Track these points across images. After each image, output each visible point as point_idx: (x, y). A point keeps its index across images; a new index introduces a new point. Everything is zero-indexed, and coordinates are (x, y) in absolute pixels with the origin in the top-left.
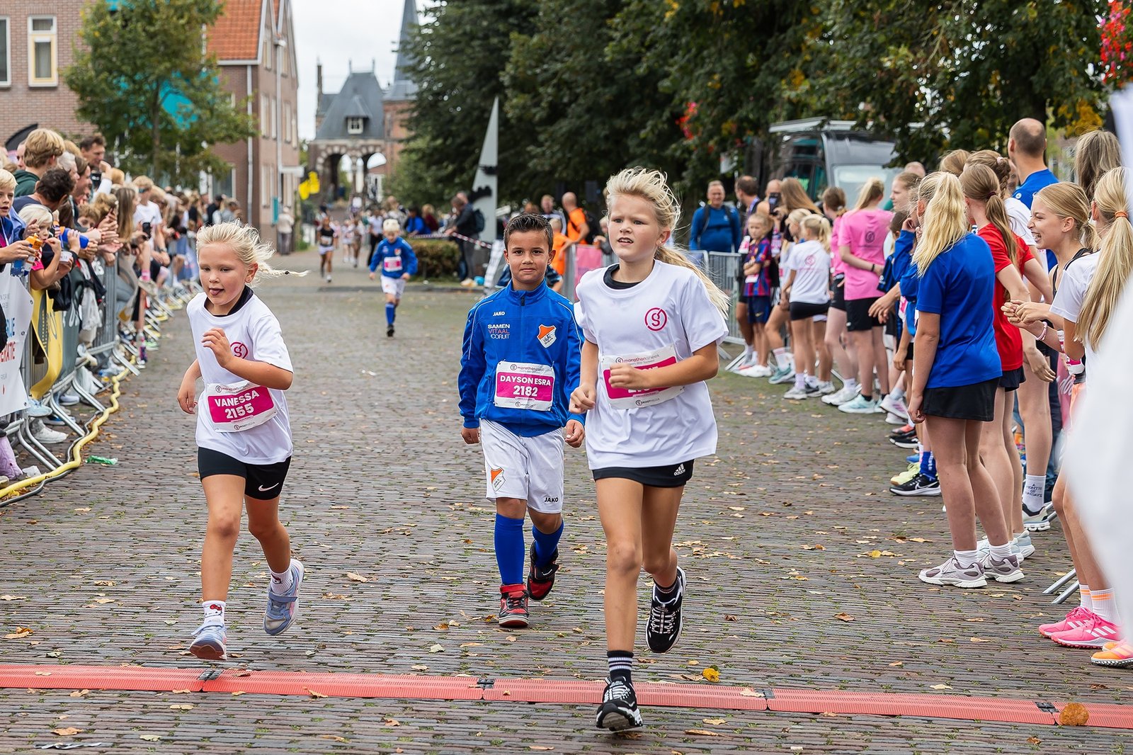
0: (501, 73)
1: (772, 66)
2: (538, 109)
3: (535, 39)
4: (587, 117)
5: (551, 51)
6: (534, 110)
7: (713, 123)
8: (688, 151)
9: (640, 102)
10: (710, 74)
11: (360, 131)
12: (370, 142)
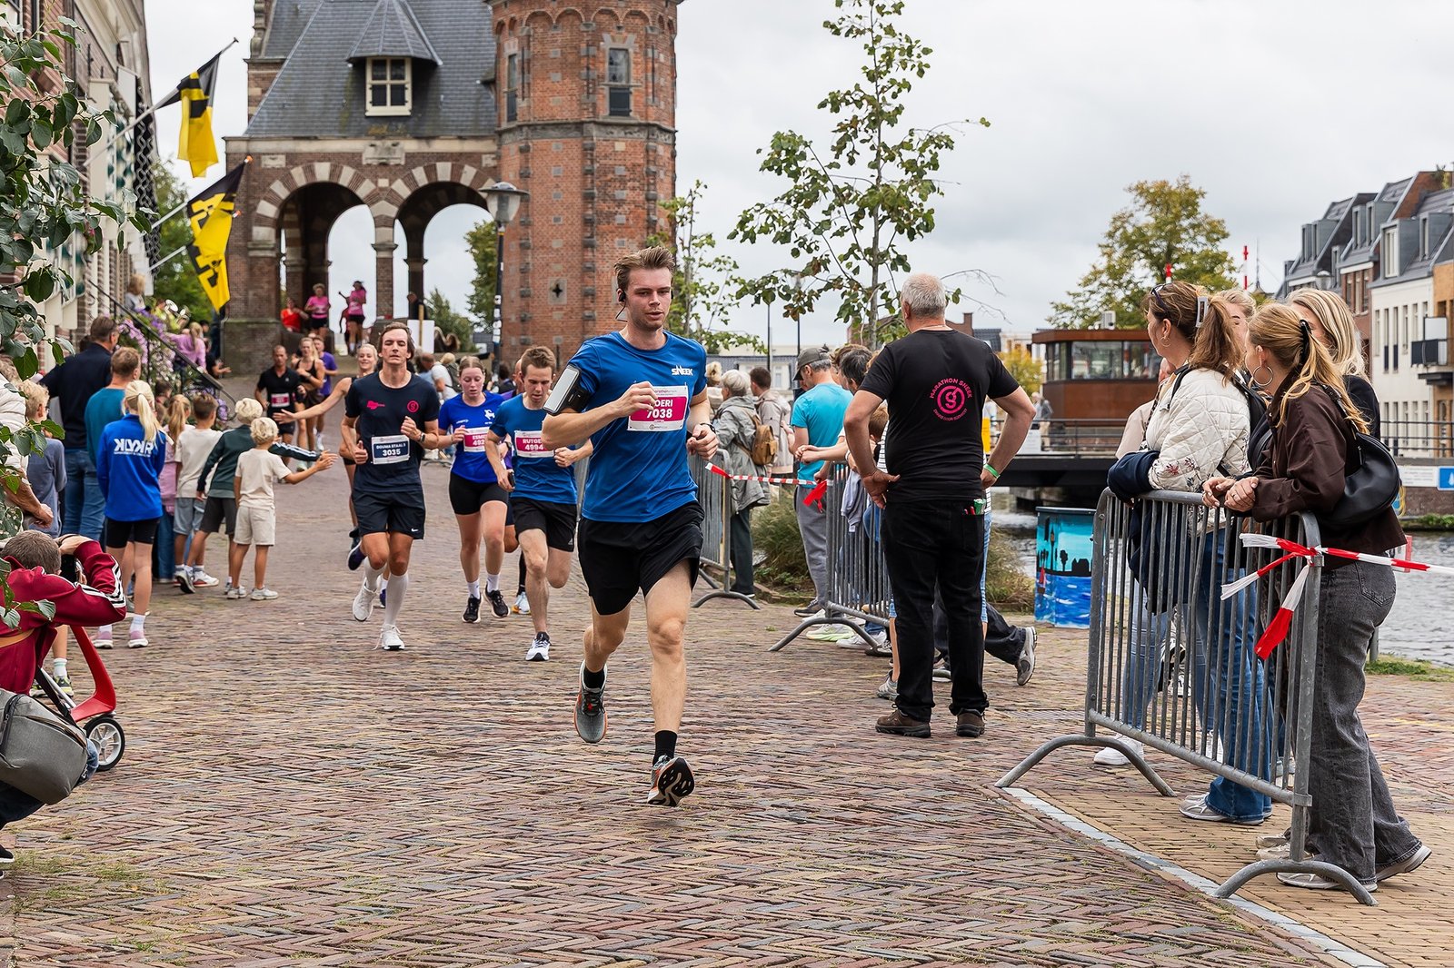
11: (403, 109)
12: (439, 146)
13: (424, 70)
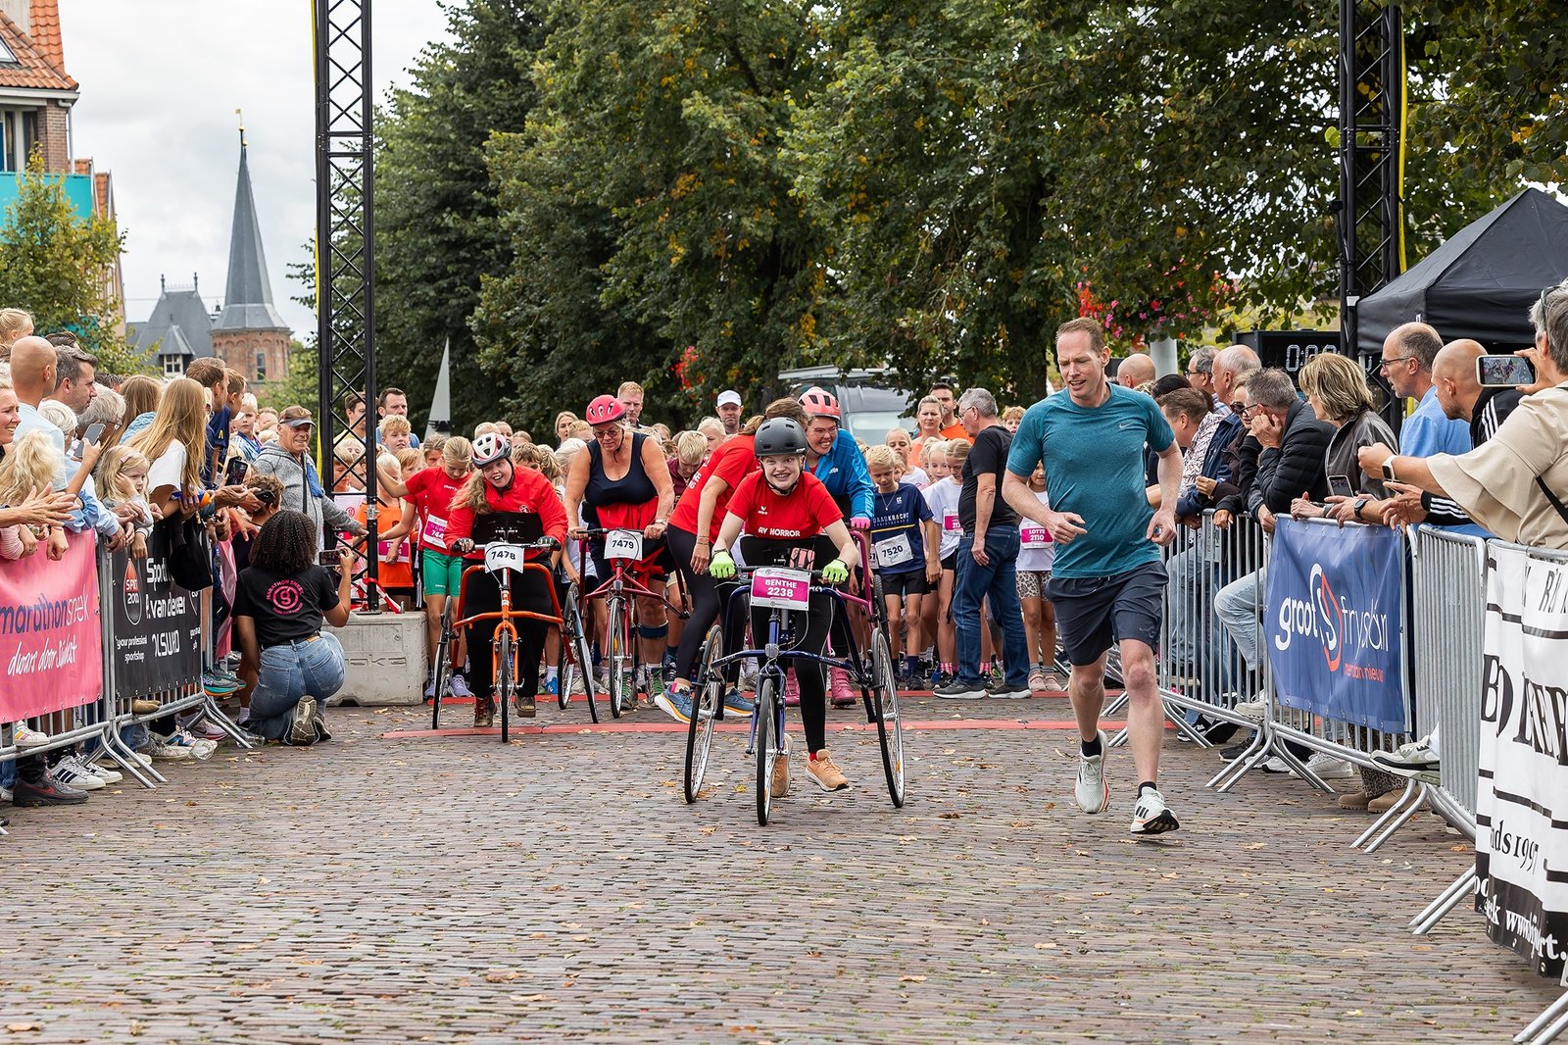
0: (468, 317)
1: (779, 311)
2: (514, 358)
3: (508, 281)
4: (568, 365)
5: (524, 290)
6: (509, 360)
7: (718, 372)
8: (689, 400)
9: (630, 347)
10: (721, 322)
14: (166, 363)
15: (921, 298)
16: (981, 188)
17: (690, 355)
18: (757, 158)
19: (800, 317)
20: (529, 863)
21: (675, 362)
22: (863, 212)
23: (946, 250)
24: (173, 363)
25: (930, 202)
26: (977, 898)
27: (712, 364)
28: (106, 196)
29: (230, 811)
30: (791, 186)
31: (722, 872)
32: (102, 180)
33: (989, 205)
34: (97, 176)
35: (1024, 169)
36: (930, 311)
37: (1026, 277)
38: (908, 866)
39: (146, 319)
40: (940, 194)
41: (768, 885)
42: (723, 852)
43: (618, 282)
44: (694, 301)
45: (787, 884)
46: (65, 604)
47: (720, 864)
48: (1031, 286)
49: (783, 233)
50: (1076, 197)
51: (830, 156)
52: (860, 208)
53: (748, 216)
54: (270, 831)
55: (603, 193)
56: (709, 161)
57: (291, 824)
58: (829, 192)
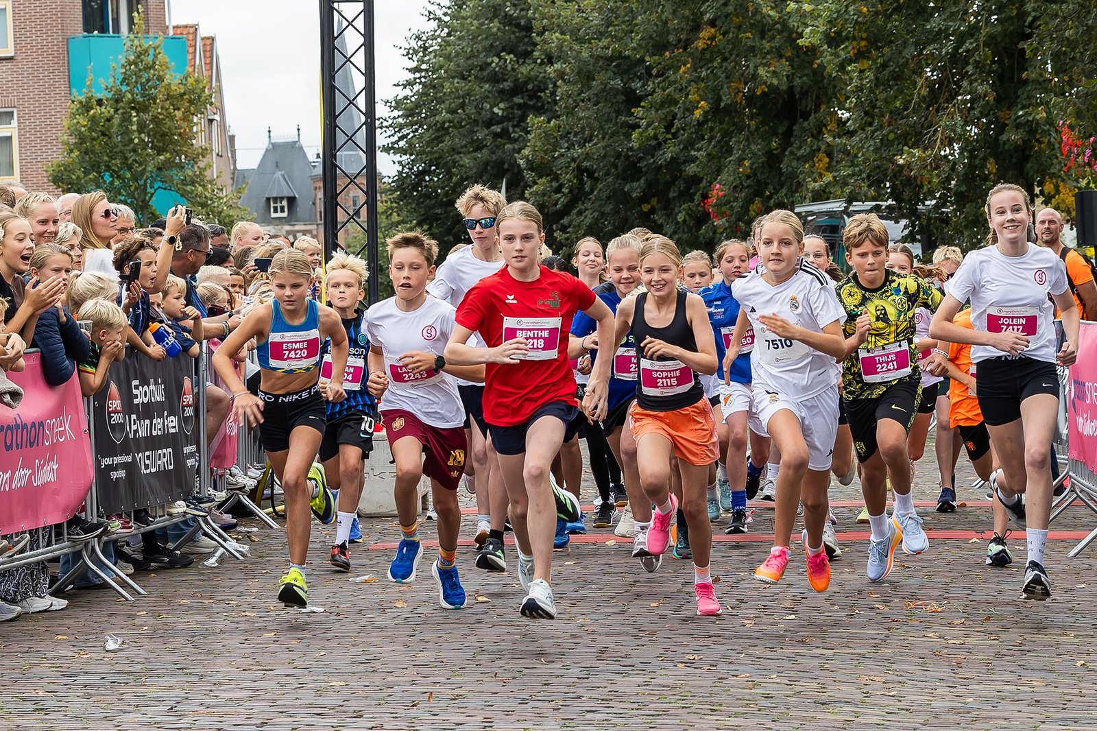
1: (795, 151)
2: (559, 195)
3: (552, 124)
5: (566, 133)
7: (742, 207)
10: (740, 161)
11: (285, 215)
12: (297, 228)
13: (292, 201)
14: (272, 205)
15: (916, 137)
16: (972, 36)
17: (718, 190)
18: (772, 13)
19: (813, 156)
20: (454, 680)
21: (705, 197)
22: (864, 58)
23: (940, 94)
24: (279, 205)
25: (924, 48)
26: (889, 717)
27: (736, 199)
28: (211, 57)
29: (193, 625)
30: (800, 36)
31: (641, 689)
32: (208, 42)
33: (976, 49)
34: (203, 39)
35: (1011, 18)
36: (925, 149)
37: (1013, 117)
38: (828, 681)
39: (255, 166)
40: (934, 41)
41: (681, 703)
42: (650, 668)
43: (649, 125)
44: (719, 142)
45: (701, 703)
46: (41, 424)
47: (640, 680)
48: (1018, 126)
49: (797, 82)
50: (1052, 40)
51: (833, 7)
52: (861, 55)
53: (765, 65)
54: (219, 646)
55: (632, 46)
56: (727, 16)
57: (241, 638)
58: (834, 40)
